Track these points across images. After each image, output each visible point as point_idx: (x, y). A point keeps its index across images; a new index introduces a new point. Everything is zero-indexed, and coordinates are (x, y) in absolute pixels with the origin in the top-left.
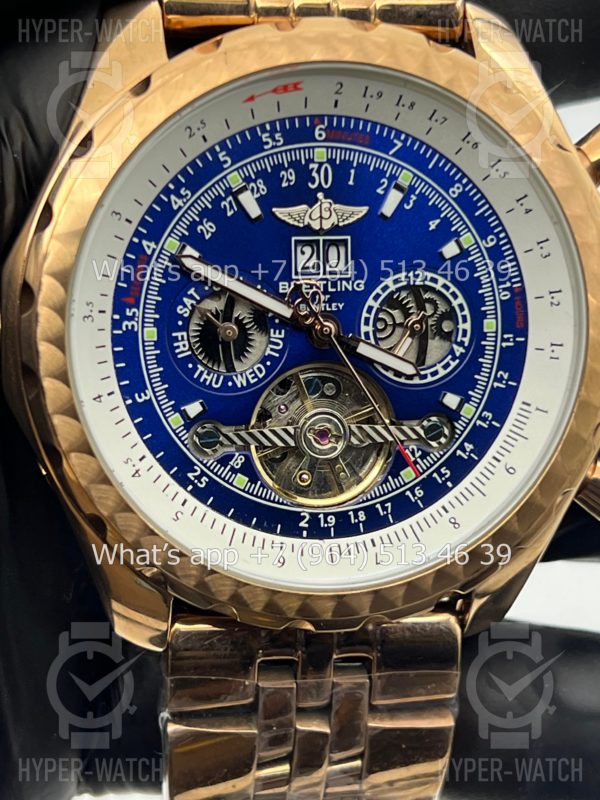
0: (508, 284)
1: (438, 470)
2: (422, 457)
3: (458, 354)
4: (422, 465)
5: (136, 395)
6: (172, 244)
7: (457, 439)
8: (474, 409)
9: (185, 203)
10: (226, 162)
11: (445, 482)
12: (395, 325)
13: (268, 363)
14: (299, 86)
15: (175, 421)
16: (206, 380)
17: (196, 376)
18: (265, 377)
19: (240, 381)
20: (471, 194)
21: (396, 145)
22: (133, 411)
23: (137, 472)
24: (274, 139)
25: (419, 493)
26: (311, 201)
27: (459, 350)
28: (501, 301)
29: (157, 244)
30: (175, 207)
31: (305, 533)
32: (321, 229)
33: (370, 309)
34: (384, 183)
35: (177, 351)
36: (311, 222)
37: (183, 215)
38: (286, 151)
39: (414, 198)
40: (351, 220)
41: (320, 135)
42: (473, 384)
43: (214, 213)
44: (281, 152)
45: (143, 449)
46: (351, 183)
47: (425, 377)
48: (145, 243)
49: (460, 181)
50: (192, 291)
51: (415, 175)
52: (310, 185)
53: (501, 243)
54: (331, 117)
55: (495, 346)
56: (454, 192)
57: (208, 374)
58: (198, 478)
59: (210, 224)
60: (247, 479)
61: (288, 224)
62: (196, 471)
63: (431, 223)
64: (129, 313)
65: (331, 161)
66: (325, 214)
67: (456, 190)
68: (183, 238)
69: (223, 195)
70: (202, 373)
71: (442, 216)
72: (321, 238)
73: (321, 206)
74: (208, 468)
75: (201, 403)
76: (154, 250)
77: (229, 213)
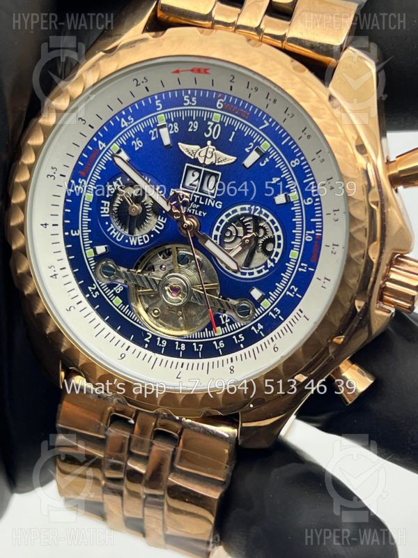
0: (313, 232)
1: (237, 335)
2: (229, 323)
3: (269, 266)
4: (228, 328)
5: (72, 231)
6: (115, 147)
7: (255, 319)
8: (270, 304)
9: (129, 125)
10: (159, 107)
11: (239, 344)
12: (237, 237)
13: (152, 236)
14: (208, 71)
15: (89, 253)
16: (113, 234)
17: (108, 230)
18: (147, 244)
19: (133, 241)
20: (304, 168)
21: (264, 124)
22: (68, 240)
23: (55, 275)
24: (191, 101)
25: (222, 345)
26: (203, 144)
27: (270, 264)
28: (305, 241)
29: (106, 145)
30: (123, 126)
31: (147, 345)
32: (204, 163)
33: (222, 221)
34: (251, 146)
35: (102, 212)
36: (199, 157)
37: (126, 132)
38: (196, 110)
39: (267, 160)
40: (223, 163)
41: (220, 105)
42: (274, 288)
43: (144, 136)
44: (193, 110)
45: (66, 264)
46: (231, 140)
47: (245, 274)
48: (100, 142)
49: (299, 157)
50: (119, 179)
51: (272, 146)
52: (205, 134)
53: (315, 204)
54: (229, 96)
55: (294, 269)
56: (293, 164)
57: (116, 232)
58: (94, 291)
59: (140, 141)
60: (121, 301)
61: (185, 155)
62: (93, 287)
63: (273, 179)
64: (80, 181)
65: (222, 123)
66: (209, 155)
67: (295, 163)
68: (122, 146)
69: (152, 126)
70: (112, 229)
71: (282, 176)
72: (203, 169)
73: (207, 149)
74: (101, 288)
75: (106, 247)
76: (104, 148)
77: (153, 138)
